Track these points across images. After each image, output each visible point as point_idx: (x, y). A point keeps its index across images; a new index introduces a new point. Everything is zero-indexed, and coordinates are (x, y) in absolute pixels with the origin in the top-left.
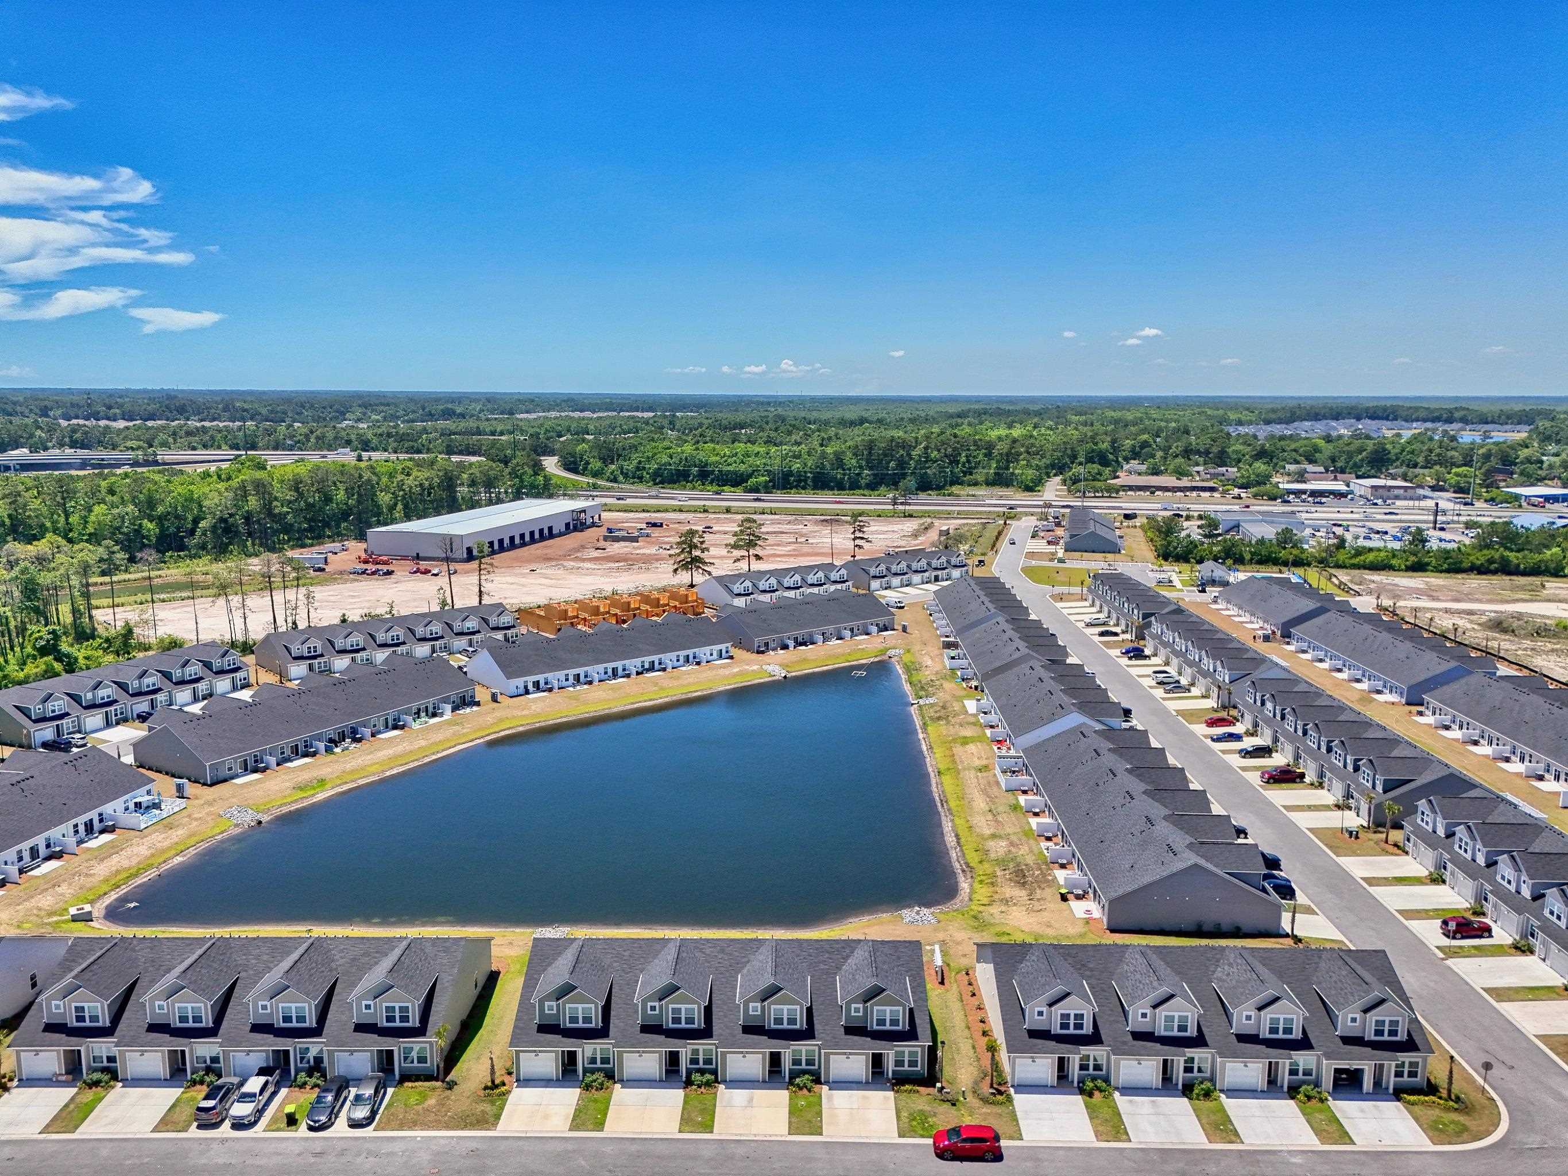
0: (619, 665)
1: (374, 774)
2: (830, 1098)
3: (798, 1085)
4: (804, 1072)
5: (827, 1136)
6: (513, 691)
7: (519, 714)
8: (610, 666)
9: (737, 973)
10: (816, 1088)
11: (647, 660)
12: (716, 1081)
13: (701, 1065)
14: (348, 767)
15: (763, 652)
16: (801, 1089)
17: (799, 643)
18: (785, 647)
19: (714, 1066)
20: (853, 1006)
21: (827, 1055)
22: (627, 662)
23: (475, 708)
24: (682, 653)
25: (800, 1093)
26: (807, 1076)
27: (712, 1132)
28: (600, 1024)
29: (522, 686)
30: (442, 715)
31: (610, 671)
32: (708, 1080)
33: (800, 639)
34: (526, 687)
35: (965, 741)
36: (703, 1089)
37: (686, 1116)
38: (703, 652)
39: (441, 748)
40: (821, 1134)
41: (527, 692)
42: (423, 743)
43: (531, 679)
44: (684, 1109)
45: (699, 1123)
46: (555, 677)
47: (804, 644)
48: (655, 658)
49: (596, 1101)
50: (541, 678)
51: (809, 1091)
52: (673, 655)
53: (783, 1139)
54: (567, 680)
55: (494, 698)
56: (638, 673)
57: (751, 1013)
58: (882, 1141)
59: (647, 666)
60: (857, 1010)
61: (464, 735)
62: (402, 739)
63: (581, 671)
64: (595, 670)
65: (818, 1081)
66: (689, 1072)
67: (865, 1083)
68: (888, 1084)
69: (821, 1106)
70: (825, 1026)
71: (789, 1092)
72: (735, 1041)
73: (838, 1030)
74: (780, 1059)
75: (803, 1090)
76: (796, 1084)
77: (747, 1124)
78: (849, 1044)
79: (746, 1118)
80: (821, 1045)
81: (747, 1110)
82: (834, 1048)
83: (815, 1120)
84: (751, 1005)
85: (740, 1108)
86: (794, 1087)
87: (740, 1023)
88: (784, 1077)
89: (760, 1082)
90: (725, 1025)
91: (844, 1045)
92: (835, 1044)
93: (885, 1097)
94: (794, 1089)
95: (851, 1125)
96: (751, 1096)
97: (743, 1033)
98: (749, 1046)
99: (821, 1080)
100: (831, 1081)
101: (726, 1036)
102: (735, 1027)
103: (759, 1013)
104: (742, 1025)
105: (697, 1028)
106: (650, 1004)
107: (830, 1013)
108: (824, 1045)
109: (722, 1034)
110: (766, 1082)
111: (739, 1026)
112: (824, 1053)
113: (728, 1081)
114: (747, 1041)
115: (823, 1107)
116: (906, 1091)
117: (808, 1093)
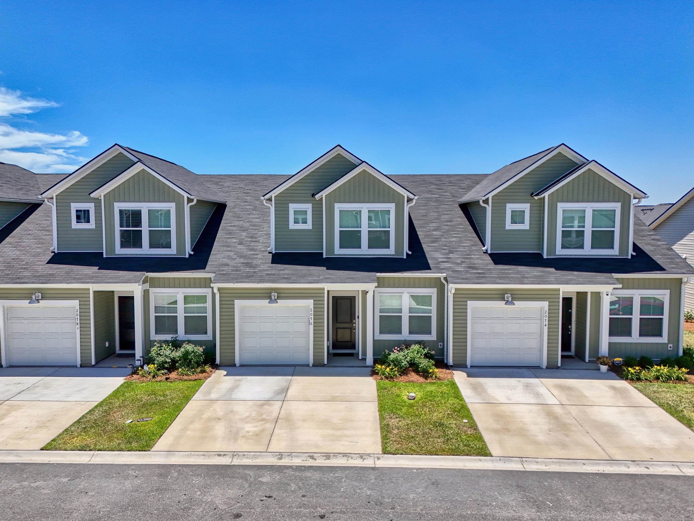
2: (478, 389)
3: (396, 363)
5: (506, 459)
13: (181, 333)
16: (404, 372)
19: (207, 337)
20: (510, 207)
21: (461, 300)
25: (403, 378)
26: (416, 348)
27: (146, 448)
37: (95, 416)
40: (483, 452)
44: (100, 405)
45: (120, 430)
51: (425, 375)
53: (369, 463)
57: (292, 226)
58: (689, 472)
60: (517, 216)
67: (547, 368)
68: (604, 368)
69: (462, 400)
70: (448, 254)
71: (376, 379)
72: (255, 272)
73: (477, 258)
74: (355, 323)
75: (409, 375)
76: (393, 361)
77: (263, 431)
78: (509, 275)
79: (263, 420)
80: (445, 279)
81: (269, 405)
82: (476, 281)
83: (454, 422)
84: (293, 207)
85: (250, 403)
86: (389, 365)
87: (269, 249)
88: (364, 359)
89: (311, 365)
90: (237, 253)
91: (500, 278)
92: (478, 275)
93: (613, 388)
94: (388, 369)
95: (567, 435)
96: (285, 384)
97: (272, 263)
98: (284, 278)
99: (445, 362)
100: (469, 364)
101: (234, 267)
102: (257, 256)
103: (309, 226)
104: (274, 252)
105: (175, 255)
106: (75, 206)
107: (454, 239)
108: (453, 277)
109: (228, 265)
110: (324, 365)
111: (267, 253)
112: (453, 291)
113: (238, 365)
114: (281, 272)
115: (467, 400)
116: (657, 378)
117: (421, 379)
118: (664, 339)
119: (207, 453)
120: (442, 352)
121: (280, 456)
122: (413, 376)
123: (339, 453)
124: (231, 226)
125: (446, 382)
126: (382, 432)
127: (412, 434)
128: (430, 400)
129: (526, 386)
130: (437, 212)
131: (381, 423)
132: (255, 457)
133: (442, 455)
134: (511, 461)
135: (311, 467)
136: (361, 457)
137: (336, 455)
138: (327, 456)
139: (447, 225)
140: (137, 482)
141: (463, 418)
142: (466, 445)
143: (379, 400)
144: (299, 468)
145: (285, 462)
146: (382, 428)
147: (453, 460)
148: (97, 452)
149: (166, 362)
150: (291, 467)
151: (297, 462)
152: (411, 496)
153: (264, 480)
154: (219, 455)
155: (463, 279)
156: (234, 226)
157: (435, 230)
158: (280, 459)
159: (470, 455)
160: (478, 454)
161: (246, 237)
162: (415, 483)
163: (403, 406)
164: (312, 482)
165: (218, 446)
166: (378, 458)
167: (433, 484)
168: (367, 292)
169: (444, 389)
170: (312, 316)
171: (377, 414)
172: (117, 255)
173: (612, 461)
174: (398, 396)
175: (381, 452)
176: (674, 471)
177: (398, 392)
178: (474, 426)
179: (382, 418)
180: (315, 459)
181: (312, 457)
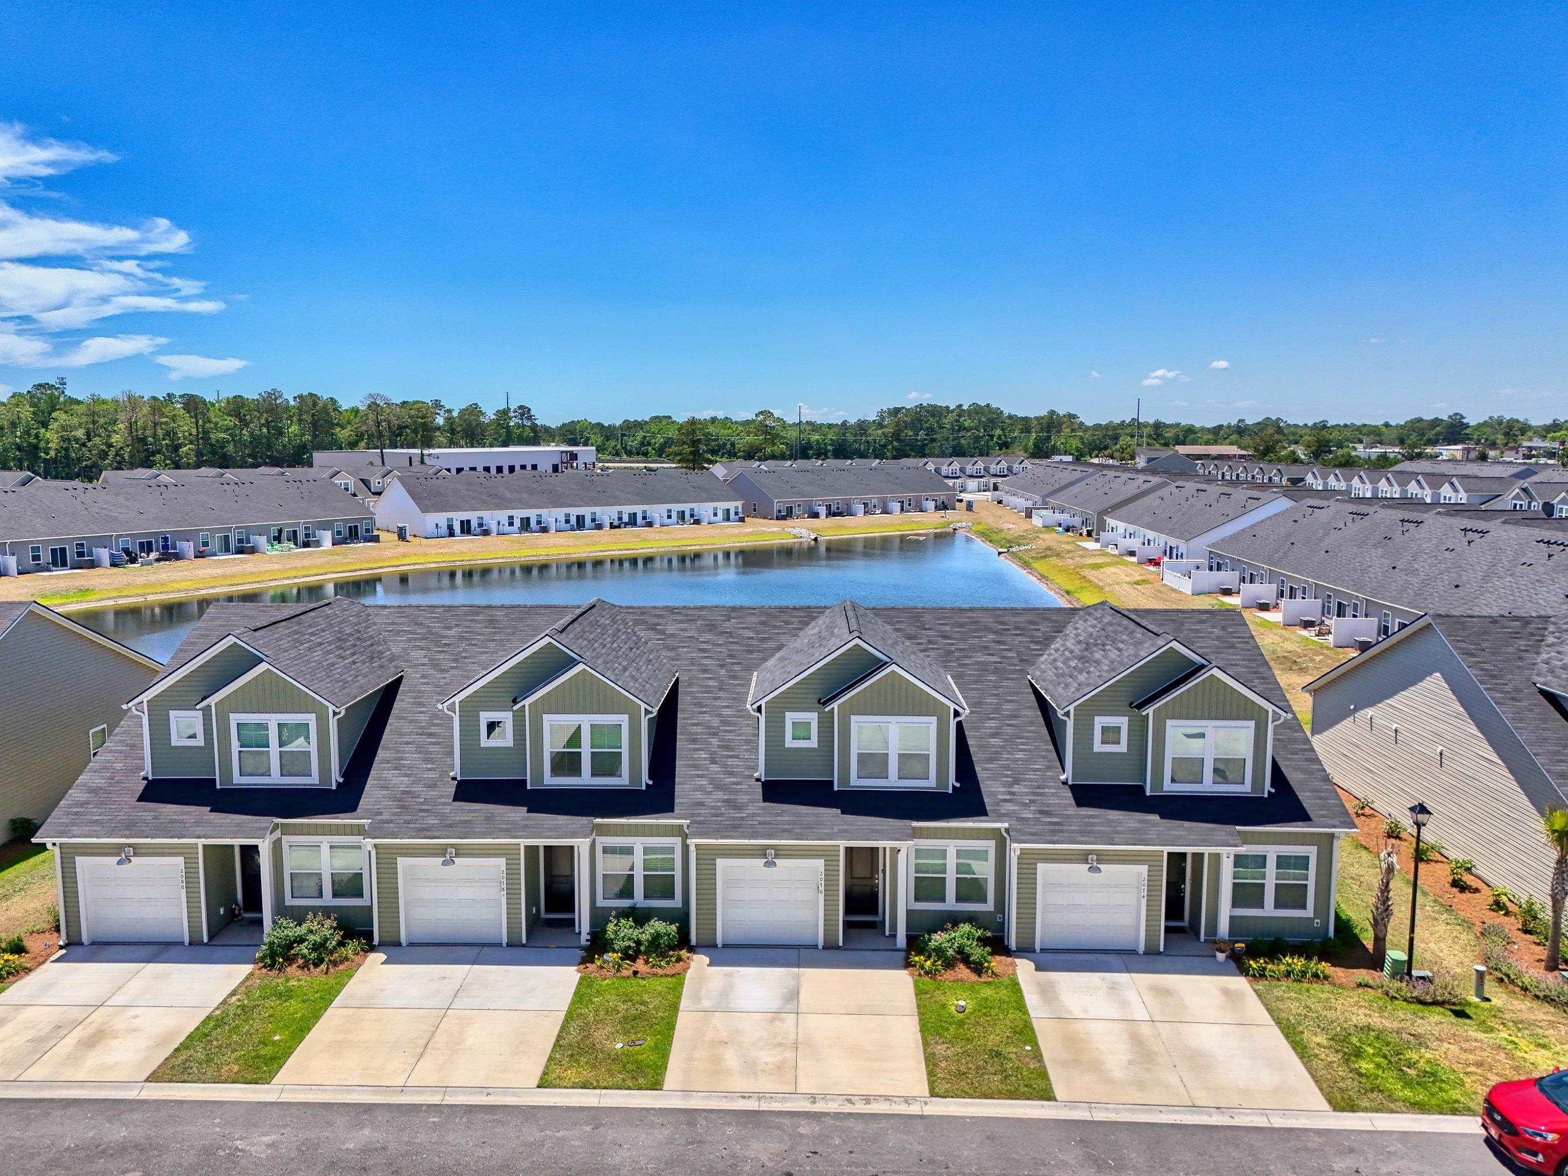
0: (586, 511)
1: (179, 591)
2: (1047, 993)
3: (940, 952)
4: (954, 920)
5: (1073, 1104)
6: (431, 529)
7: (433, 551)
8: (574, 512)
9: (750, 669)
10: (997, 963)
11: (627, 510)
12: (683, 941)
13: (639, 898)
14: (139, 581)
15: (784, 518)
16: (949, 964)
17: (831, 514)
18: (816, 515)
19: (677, 902)
20: (1100, 722)
21: (1029, 862)
22: (597, 510)
23: (369, 544)
24: (676, 508)
25: (949, 975)
26: (966, 928)
27: (656, 1085)
28: (336, 777)
29: (444, 525)
30: (318, 544)
31: (573, 520)
32: (657, 936)
33: (833, 509)
34: (450, 528)
35: (1096, 567)
36: (640, 965)
37: (574, 1036)
38: (704, 509)
39: (304, 573)
40: (1047, 1095)
41: (452, 534)
42: (276, 567)
43: (458, 517)
44: (570, 1017)
45: (615, 1058)
46: (493, 517)
47: (840, 514)
48: (638, 509)
49: (287, 995)
50: (473, 516)
51: (978, 969)
52: (663, 508)
53: (915, 1109)
54: (511, 524)
55: (402, 535)
56: (612, 526)
57: (790, 743)
58: (1278, 1122)
59: (626, 519)
60: (1110, 734)
61: (342, 564)
62: (246, 561)
63: (532, 514)
64: (553, 515)
65: (998, 945)
66: (599, 918)
67: (1145, 953)
68: (1221, 956)
69: (1026, 1013)
70: (1011, 785)
71: (912, 975)
72: (742, 818)
73: (1053, 794)
74: (878, 879)
75: (957, 969)
76: (934, 950)
77: (783, 1062)
78: (1097, 828)
79: (780, 1045)
80: (1007, 830)
81: (781, 1020)
82: (1049, 838)
83: (1014, 1050)
84: (790, 717)
85: (757, 1016)
86: (929, 957)
87: (756, 775)
88: (894, 936)
89: (820, 947)
90: (712, 781)
91: (1082, 833)
92: (1052, 827)
93: (1226, 992)
94: (928, 963)
95: (1148, 1070)
96: (792, 983)
97: (765, 800)
98: (785, 830)
99: (1006, 944)
100: (1038, 947)
101: (713, 807)
102: (741, 787)
103: (813, 743)
104: (763, 780)
105: (627, 786)
106: (486, 717)
107: (1020, 755)
108: (1017, 831)
109: (701, 804)
110: (838, 948)
111: (753, 782)
112: (1018, 853)
113: (720, 945)
114: (779, 818)
115: (1033, 1013)
116: (1288, 974)
117: (974, 977)
118: (1309, 912)
119: (728, 1094)
120: (1001, 927)
121: (813, 1098)
122: (963, 972)
123: (880, 1096)
124: (694, 725)
125: (1006, 980)
126: (927, 1066)
127: (963, 1068)
128: (985, 1014)
129: (1111, 988)
130: (997, 695)
131: (925, 1050)
132: (784, 1100)
133: (998, 1098)
134: (1077, 1108)
135: (850, 1114)
136: (906, 1101)
137: (878, 1098)
138: (867, 1100)
139: (1011, 725)
140: (666, 1132)
141: (1025, 1044)
142: (1026, 1086)
143: (919, 1013)
144: (838, 1116)
145: (819, 1107)
146: (926, 1059)
147: (1011, 1106)
148: (604, 1091)
149: (629, 947)
150: (828, 1114)
151: (833, 1107)
152: (966, 1153)
153: (802, 1130)
154: (744, 1097)
155: (1031, 834)
156: (697, 725)
157: (994, 735)
158: (814, 1102)
159: (1032, 1099)
160: (1042, 1098)
161: (719, 746)
162: (969, 1137)
163: (950, 1024)
164: (855, 1134)
165: (740, 1084)
166: (926, 1103)
167: (988, 1138)
168: (899, 850)
169: (1003, 993)
170: (823, 882)
171: (919, 1035)
172: (545, 786)
173: (1194, 1107)
174: (944, 1006)
175: (928, 1095)
176: (1260, 1122)
177: (943, 998)
178: (1038, 1056)
179: (926, 1044)
180: (854, 1104)
181: (850, 1101)
